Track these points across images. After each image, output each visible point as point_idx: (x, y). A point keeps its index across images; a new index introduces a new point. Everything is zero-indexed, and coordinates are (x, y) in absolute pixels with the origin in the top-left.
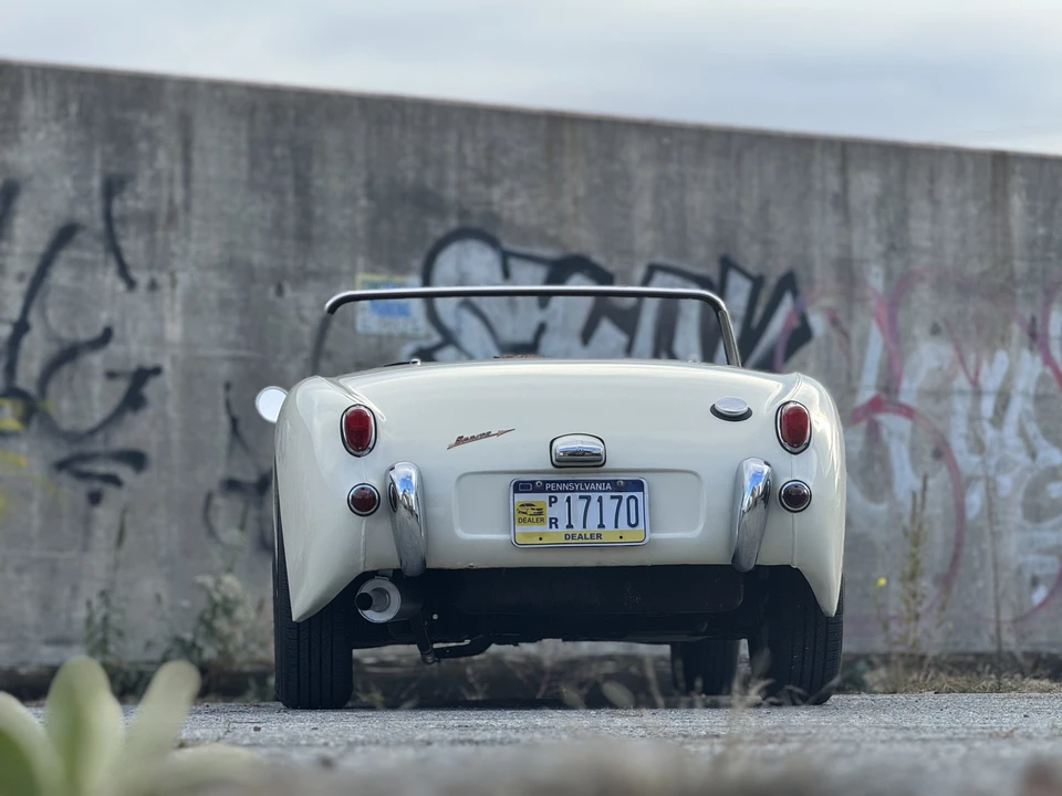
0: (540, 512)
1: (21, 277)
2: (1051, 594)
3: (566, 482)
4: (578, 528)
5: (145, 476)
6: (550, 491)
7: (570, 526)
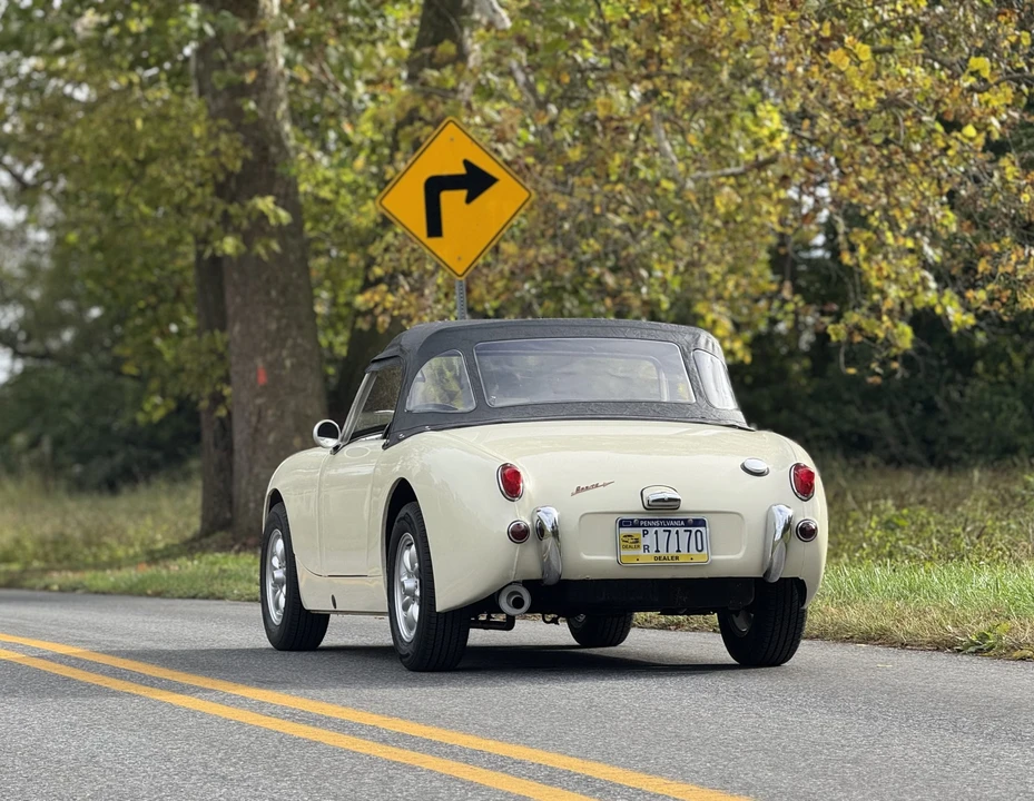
0: (637, 541)
3: (655, 520)
4: (663, 552)
6: (643, 526)
7: (657, 551)
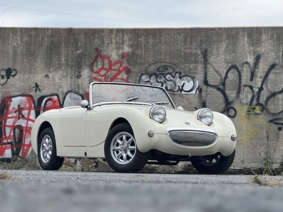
1: (261, 77)
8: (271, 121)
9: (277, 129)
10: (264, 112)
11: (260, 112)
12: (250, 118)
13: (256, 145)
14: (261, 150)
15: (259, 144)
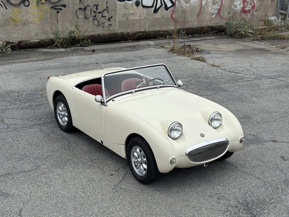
2: (216, 16)
5: (66, 8)
8: (52, 8)
9: (56, 13)
10: (47, 1)
11: (45, 2)
12: (39, 6)
13: (44, 24)
14: (47, 26)
15: (46, 23)
